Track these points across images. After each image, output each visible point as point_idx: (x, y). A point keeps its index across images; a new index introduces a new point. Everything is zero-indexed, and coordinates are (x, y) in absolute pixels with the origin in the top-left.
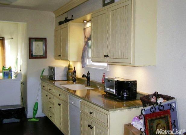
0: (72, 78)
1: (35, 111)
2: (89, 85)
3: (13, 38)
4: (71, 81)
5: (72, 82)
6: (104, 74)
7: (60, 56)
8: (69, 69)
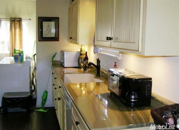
0: (83, 65)
1: (44, 100)
2: (99, 76)
3: (30, 19)
4: (82, 69)
5: (84, 69)
6: (115, 63)
7: (71, 38)
8: (81, 54)
